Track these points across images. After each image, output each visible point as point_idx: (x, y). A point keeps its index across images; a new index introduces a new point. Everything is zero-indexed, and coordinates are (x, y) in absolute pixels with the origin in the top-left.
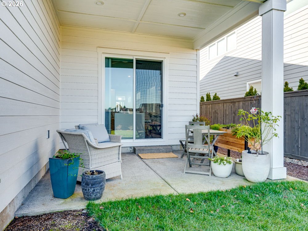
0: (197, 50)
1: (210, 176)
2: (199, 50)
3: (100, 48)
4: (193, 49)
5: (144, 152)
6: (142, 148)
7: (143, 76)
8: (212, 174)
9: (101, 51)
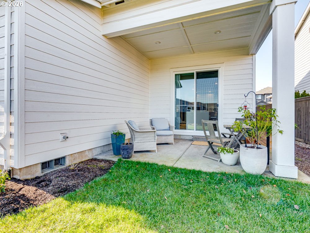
0: (252, 55)
1: (218, 162)
2: (255, 54)
3: (172, 69)
4: (248, 55)
5: (199, 140)
6: (199, 137)
7: (206, 83)
8: (221, 161)
9: (172, 70)
